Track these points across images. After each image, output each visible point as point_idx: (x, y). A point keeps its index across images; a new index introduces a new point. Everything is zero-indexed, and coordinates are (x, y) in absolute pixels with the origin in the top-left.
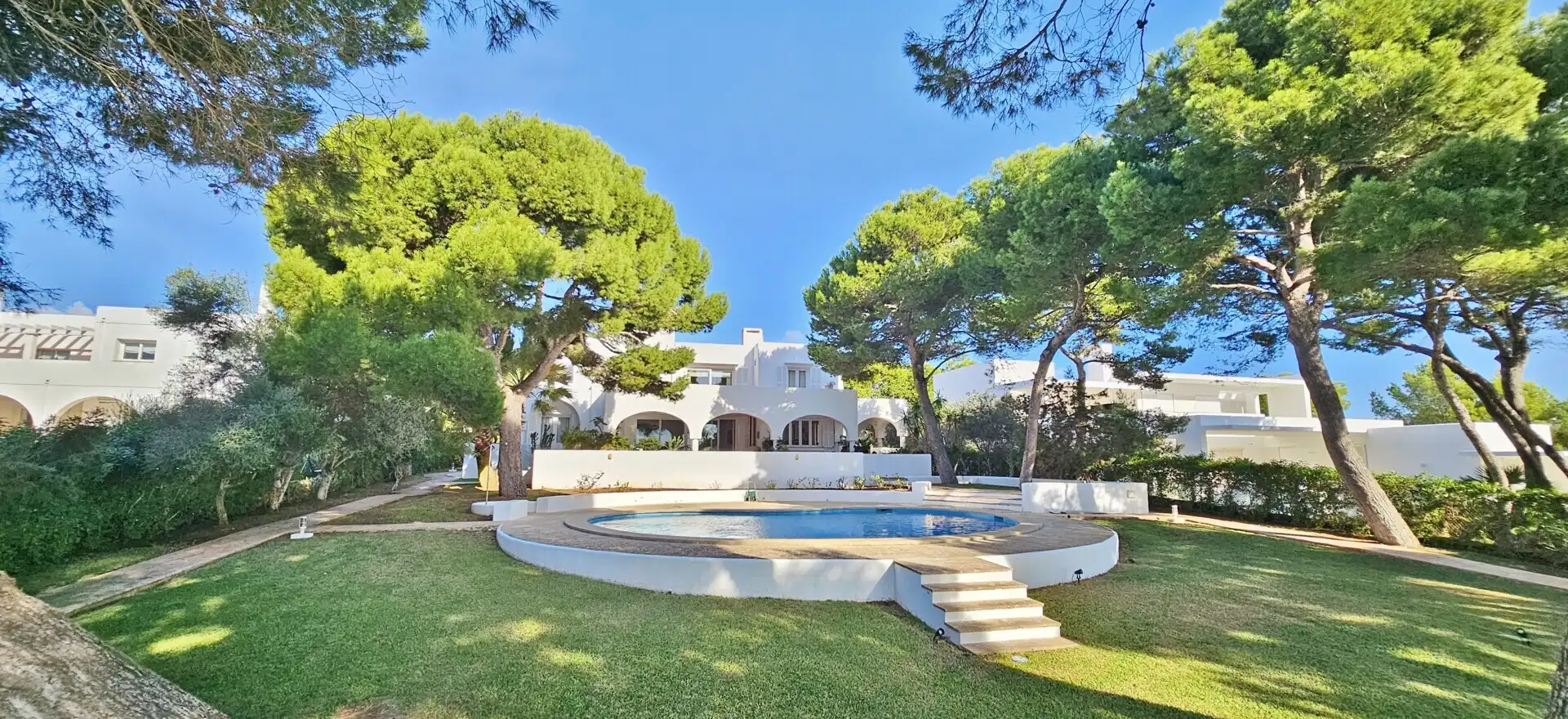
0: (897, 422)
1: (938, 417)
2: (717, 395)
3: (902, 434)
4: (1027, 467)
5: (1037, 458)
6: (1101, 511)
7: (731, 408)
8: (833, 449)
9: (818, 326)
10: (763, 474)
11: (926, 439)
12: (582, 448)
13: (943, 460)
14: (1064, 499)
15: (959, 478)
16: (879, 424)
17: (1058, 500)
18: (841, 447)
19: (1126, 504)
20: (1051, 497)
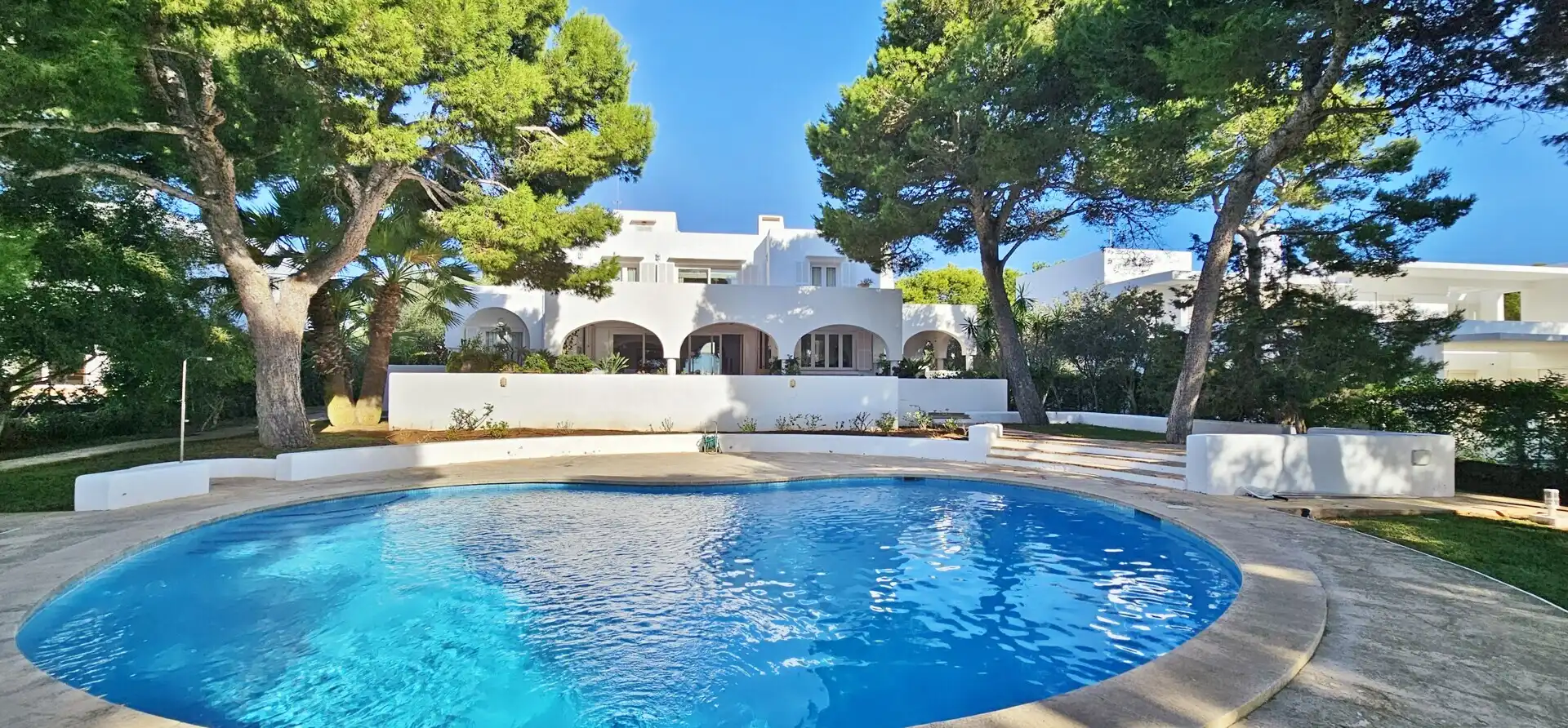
0: (961, 336)
1: (1020, 326)
2: (700, 299)
3: (969, 352)
4: (1186, 400)
5: (1204, 387)
6: (1355, 491)
7: (723, 316)
8: (870, 372)
9: (830, 185)
10: (740, 409)
11: (1001, 357)
12: (472, 371)
13: (1026, 386)
14: (1278, 466)
15: (1050, 414)
16: (940, 340)
17: (1262, 472)
18: (881, 370)
19: (1409, 478)
20: (1254, 465)
